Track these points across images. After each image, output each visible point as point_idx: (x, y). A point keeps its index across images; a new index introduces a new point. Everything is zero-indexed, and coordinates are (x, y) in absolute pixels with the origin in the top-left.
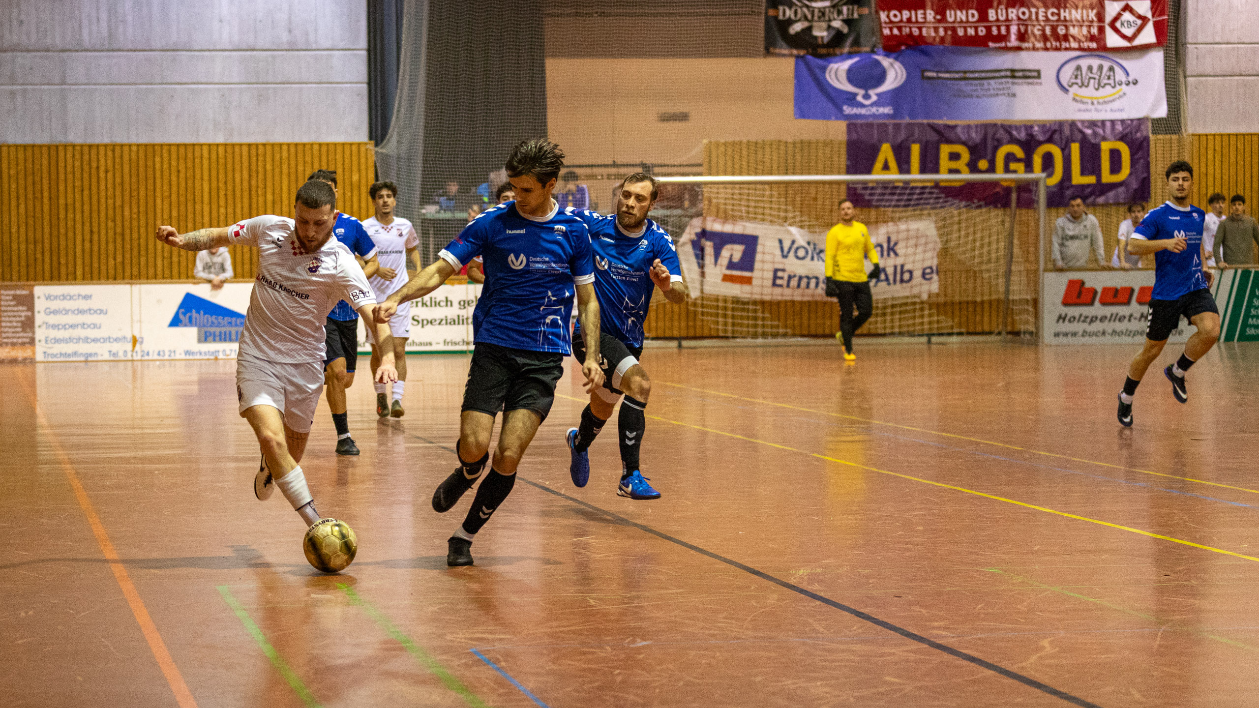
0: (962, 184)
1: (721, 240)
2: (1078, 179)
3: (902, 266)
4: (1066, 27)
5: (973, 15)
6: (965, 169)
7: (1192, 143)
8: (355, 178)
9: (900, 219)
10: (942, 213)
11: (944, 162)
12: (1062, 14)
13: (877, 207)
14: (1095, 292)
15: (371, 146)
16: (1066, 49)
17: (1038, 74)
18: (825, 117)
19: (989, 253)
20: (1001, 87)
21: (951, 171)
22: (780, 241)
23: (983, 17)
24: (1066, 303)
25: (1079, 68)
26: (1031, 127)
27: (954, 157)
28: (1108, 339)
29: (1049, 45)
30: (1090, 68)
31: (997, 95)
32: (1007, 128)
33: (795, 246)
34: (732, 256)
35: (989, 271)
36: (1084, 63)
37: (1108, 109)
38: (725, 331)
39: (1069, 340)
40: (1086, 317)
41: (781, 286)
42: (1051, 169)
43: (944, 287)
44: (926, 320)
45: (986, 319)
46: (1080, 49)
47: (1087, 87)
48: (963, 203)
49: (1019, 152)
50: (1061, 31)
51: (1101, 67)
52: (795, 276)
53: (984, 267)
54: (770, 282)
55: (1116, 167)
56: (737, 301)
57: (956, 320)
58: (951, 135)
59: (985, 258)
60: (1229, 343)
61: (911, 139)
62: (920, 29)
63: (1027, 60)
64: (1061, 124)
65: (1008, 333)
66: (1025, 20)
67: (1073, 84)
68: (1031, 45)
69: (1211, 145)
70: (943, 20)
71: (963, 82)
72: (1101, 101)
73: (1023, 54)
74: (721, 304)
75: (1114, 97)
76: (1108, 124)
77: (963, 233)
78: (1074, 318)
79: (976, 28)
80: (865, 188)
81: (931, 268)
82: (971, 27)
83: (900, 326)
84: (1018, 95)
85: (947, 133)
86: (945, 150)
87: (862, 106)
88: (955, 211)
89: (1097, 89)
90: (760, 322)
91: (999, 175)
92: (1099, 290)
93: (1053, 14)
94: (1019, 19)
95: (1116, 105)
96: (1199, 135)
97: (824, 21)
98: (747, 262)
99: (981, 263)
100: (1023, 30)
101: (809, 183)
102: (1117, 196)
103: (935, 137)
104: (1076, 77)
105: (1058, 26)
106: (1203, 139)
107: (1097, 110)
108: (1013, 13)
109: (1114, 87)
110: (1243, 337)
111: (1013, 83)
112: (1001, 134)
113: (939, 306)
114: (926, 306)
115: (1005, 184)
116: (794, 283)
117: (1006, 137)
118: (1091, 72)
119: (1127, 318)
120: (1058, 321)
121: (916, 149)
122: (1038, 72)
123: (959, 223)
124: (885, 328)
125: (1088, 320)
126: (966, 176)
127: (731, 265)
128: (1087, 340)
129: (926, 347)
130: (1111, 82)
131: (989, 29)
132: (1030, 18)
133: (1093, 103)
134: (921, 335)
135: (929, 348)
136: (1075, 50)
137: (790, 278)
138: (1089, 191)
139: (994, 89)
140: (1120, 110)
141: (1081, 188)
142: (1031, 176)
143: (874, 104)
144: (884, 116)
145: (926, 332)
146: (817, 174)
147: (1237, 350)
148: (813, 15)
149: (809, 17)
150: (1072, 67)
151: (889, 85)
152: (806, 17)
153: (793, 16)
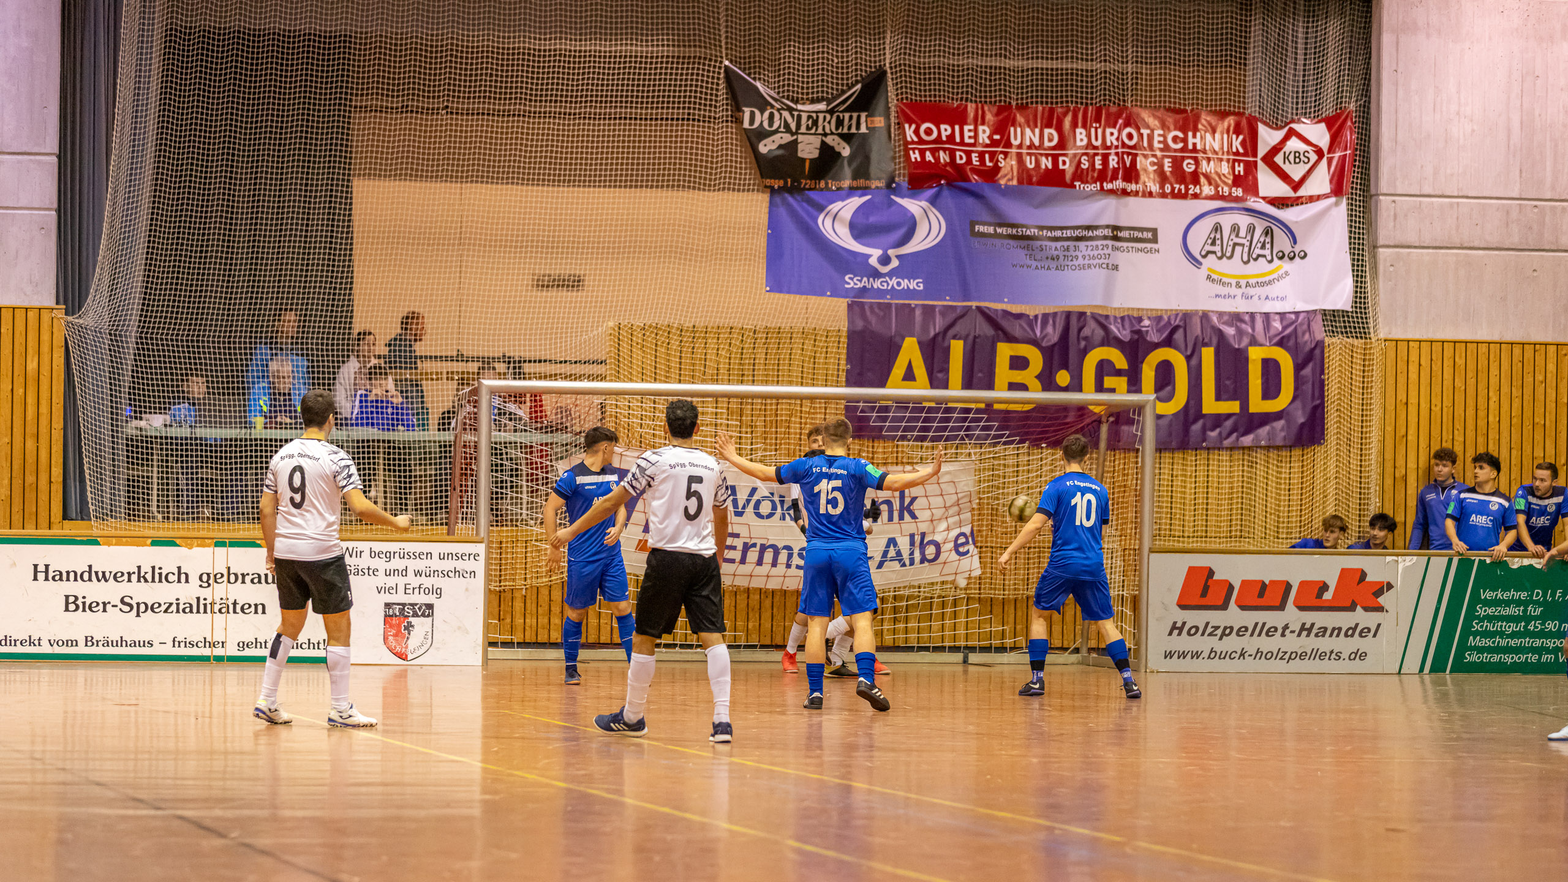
0: (1031, 407)
2: (1211, 405)
3: (923, 535)
4: (1196, 159)
5: (1050, 140)
6: (1034, 383)
7: (1385, 354)
8: (32, 365)
10: (991, 452)
11: (1003, 372)
12: (1191, 141)
13: (889, 439)
14: (1231, 588)
15: (60, 314)
16: (1196, 196)
17: (1154, 236)
18: (816, 291)
20: (1096, 253)
21: (1013, 386)
23: (1067, 141)
24: (1183, 606)
25: (1217, 228)
26: (1140, 320)
27: (1018, 363)
28: (1249, 664)
29: (1168, 189)
30: (1235, 229)
31: (1089, 266)
32: (1102, 322)
33: (754, 498)
36: (1227, 221)
37: (1263, 297)
39: (1187, 664)
40: (1217, 628)
42: (1169, 388)
43: (988, 570)
46: (1217, 197)
47: (1230, 258)
49: (1120, 361)
50: (1189, 167)
52: (754, 545)
55: (1271, 390)
58: (1013, 328)
60: (1441, 675)
61: (951, 333)
62: (968, 154)
63: (1135, 211)
64: (1187, 316)
65: (1091, 650)
66: (1130, 148)
67: (1209, 253)
68: (1140, 187)
69: (1414, 357)
70: (1004, 142)
72: (1252, 282)
73: (1131, 200)
75: (1271, 278)
76: (1260, 321)
78: (1197, 628)
79: (1055, 159)
80: (873, 409)
82: (1047, 156)
84: (1120, 268)
85: (1006, 323)
86: (1005, 351)
87: (876, 274)
88: (1011, 453)
89: (1246, 263)
91: (1088, 395)
92: (1237, 586)
93: (1175, 139)
94: (1123, 144)
95: (1275, 290)
96: (1396, 342)
97: (815, 134)
100: (1128, 164)
101: (778, 397)
102: (1271, 435)
103: (989, 330)
104: (1213, 243)
105: (1183, 158)
106: (1402, 347)
107: (1244, 297)
108: (1112, 136)
109: (1271, 261)
110: (1461, 667)
111: (1115, 249)
112: (1091, 329)
113: (982, 597)
114: (962, 599)
115: (1094, 410)
116: (752, 557)
117: (1100, 332)
118: (1237, 236)
119: (1280, 631)
120: (1170, 634)
121: (957, 349)
122: (1154, 231)
125: (1219, 632)
126: (1037, 395)
128: (1216, 664)
129: (960, 668)
130: (1267, 252)
131: (1075, 159)
132: (1139, 145)
133: (1238, 286)
134: (955, 649)
135: (966, 672)
136: (1211, 198)
137: (746, 547)
138: (1229, 424)
139: (1084, 257)
140: (1282, 299)
141: (1218, 420)
142: (1134, 398)
143: (891, 274)
144: (909, 293)
145: (963, 643)
146: (790, 383)
147: (1450, 687)
148: (798, 126)
149: (793, 126)
150: (1207, 224)
151: (919, 243)
152: (787, 126)
153: (766, 125)
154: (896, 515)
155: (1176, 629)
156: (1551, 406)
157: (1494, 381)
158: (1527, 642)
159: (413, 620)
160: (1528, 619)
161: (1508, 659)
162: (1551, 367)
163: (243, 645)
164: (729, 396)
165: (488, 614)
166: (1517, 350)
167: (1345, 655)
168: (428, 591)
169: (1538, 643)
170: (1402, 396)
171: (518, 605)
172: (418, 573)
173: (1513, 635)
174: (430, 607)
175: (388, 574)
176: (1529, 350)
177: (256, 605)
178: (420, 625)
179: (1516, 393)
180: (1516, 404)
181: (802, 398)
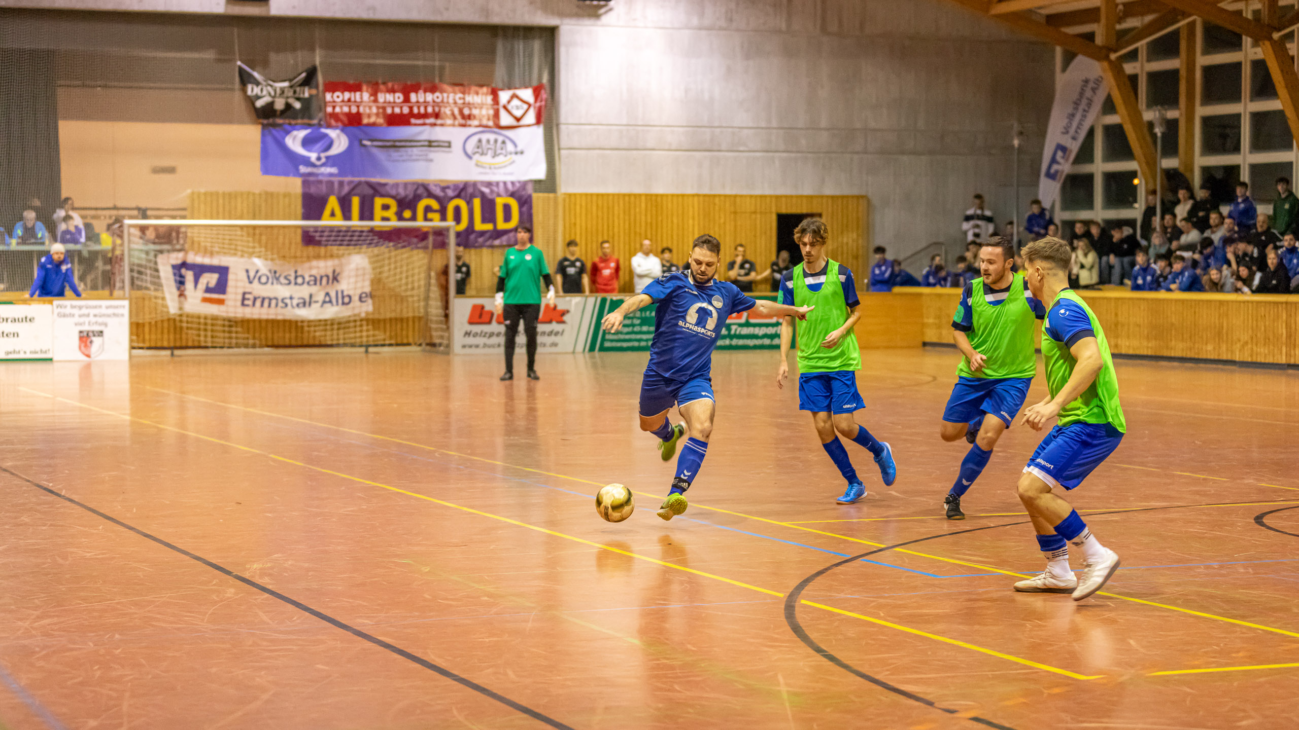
0: (391, 229)
1: (200, 270)
2: (479, 226)
3: (342, 292)
4: (470, 109)
5: (399, 98)
6: (394, 217)
7: (564, 200)
9: (343, 255)
10: (376, 250)
11: (378, 212)
12: (467, 99)
13: (326, 245)
14: (492, 314)
16: (470, 126)
17: (449, 145)
18: (286, 174)
19: (413, 282)
20: (420, 153)
21: (383, 219)
22: (247, 271)
23: (407, 100)
24: (471, 322)
25: (480, 141)
26: (445, 185)
27: (386, 207)
29: (457, 123)
30: (488, 141)
31: (418, 160)
32: (425, 187)
33: (259, 274)
34: (208, 283)
35: (412, 296)
36: (485, 137)
37: (502, 173)
38: (206, 342)
39: (473, 350)
40: (486, 333)
41: (248, 305)
42: (459, 219)
43: (376, 308)
44: (364, 334)
45: (411, 333)
46: (480, 126)
47: (486, 154)
48: (391, 244)
49: (435, 205)
50: (466, 112)
51: (496, 141)
52: (259, 297)
53: (409, 293)
54: (239, 303)
55: (507, 218)
56: (215, 318)
57: (388, 333)
58: (382, 190)
59: (410, 286)
60: (592, 353)
61: (353, 193)
62: (358, 107)
63: (439, 133)
64: (466, 184)
65: (428, 344)
66: (438, 103)
67: (477, 152)
68: (442, 122)
69: (578, 202)
70: (376, 101)
71: (392, 150)
72: (497, 166)
73: (438, 129)
74: (202, 321)
75: (505, 164)
76: (501, 185)
77: (393, 266)
78: (477, 334)
79: (401, 108)
80: (316, 232)
81: (365, 293)
82: (397, 106)
83: (344, 339)
84: (433, 160)
85: (378, 188)
86: (378, 202)
87: (314, 165)
88: (385, 250)
89: (493, 157)
90: (234, 335)
91: (420, 223)
93: (460, 98)
94: (434, 102)
95: (508, 169)
96: (570, 195)
97: (283, 98)
98: (221, 287)
99: (406, 290)
100: (437, 111)
101: (272, 227)
102: (509, 240)
103: (371, 192)
104: (478, 148)
105: (463, 108)
106: (573, 197)
107: (494, 174)
108: (430, 97)
109: (506, 156)
110: (603, 349)
111: (431, 151)
112: (421, 191)
113: (374, 322)
114: (364, 323)
115: (425, 230)
116: (258, 303)
117: (425, 194)
118: (489, 144)
120: (465, 336)
121: (356, 201)
122: (449, 143)
123: (389, 258)
124: (332, 340)
125: (488, 335)
126: (394, 223)
127: (208, 290)
128: (487, 351)
129: (364, 355)
130: (504, 151)
131: (411, 108)
132: (442, 101)
133: (490, 168)
134: (361, 346)
135: (367, 357)
136: (477, 126)
137: (255, 299)
138: (487, 235)
139: (417, 155)
140: (511, 174)
141: (482, 233)
142: (443, 224)
143: (323, 165)
144: (331, 175)
145: (364, 343)
146: (278, 219)
147: (598, 360)
148: (275, 93)
149: (273, 93)
150: (474, 139)
151: (336, 150)
152: (270, 94)
153: (259, 93)
154: (331, 281)
155: (467, 334)
156: (643, 224)
157: (616, 212)
158: (633, 336)
159: (94, 339)
160: (633, 325)
161: (625, 345)
162: (643, 205)
163: (8, 353)
164: (247, 226)
165: (131, 334)
166: (627, 198)
167: (548, 344)
168: (100, 324)
169: (638, 337)
170: (573, 221)
171: (147, 329)
172: (95, 316)
173: (628, 333)
174: (102, 332)
175: (80, 316)
176: (632, 198)
177: (14, 334)
178: (97, 340)
179: (627, 218)
180: (627, 223)
181: (284, 227)
